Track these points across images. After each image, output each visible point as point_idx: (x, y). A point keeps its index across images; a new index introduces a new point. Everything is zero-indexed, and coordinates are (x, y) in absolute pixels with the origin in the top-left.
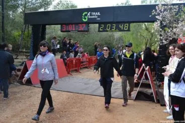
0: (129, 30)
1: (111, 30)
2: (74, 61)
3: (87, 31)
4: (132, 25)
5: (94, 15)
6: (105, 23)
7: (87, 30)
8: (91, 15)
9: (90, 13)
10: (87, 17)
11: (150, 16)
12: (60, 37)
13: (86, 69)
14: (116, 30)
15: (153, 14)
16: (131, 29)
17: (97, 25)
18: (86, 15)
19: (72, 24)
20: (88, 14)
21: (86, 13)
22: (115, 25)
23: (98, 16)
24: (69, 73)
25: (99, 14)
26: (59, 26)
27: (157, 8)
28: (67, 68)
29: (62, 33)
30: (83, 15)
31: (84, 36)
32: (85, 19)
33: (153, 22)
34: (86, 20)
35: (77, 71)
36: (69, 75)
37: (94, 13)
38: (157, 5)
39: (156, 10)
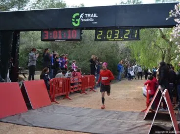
0: (138, 38)
1: (113, 38)
2: (61, 83)
3: (80, 40)
4: (142, 31)
5: (89, 18)
6: (105, 29)
7: (79, 38)
8: (84, 17)
9: (82, 14)
10: (78, 20)
11: (167, 19)
12: (40, 48)
13: (79, 95)
14: (119, 38)
15: (170, 16)
16: (141, 37)
17: (94, 31)
18: (78, 17)
19: (58, 30)
20: (81, 16)
21: (78, 14)
22: (118, 31)
23: (94, 18)
24: (53, 100)
25: (95, 15)
26: (40, 32)
27: (176, 7)
28: (50, 93)
29: (44, 43)
30: (74, 17)
31: (76, 47)
32: (76, 22)
33: (171, 27)
34: (78, 24)
35: (65, 97)
36: (53, 104)
37: (89, 15)
38: (176, 4)
39: (175, 11)
